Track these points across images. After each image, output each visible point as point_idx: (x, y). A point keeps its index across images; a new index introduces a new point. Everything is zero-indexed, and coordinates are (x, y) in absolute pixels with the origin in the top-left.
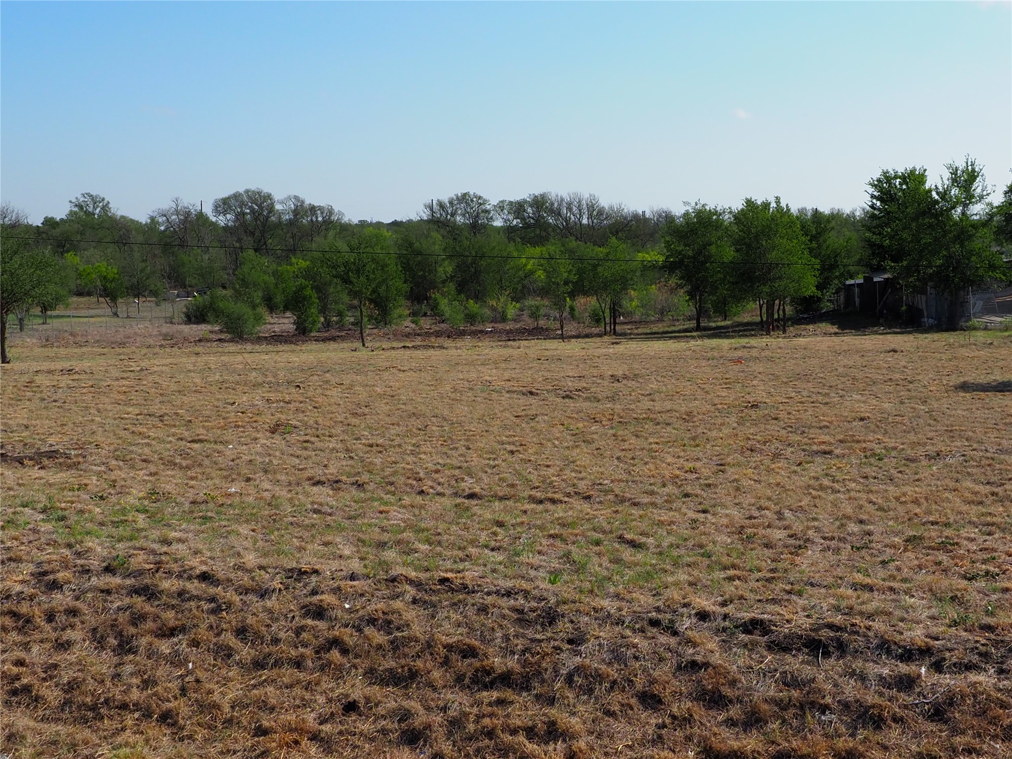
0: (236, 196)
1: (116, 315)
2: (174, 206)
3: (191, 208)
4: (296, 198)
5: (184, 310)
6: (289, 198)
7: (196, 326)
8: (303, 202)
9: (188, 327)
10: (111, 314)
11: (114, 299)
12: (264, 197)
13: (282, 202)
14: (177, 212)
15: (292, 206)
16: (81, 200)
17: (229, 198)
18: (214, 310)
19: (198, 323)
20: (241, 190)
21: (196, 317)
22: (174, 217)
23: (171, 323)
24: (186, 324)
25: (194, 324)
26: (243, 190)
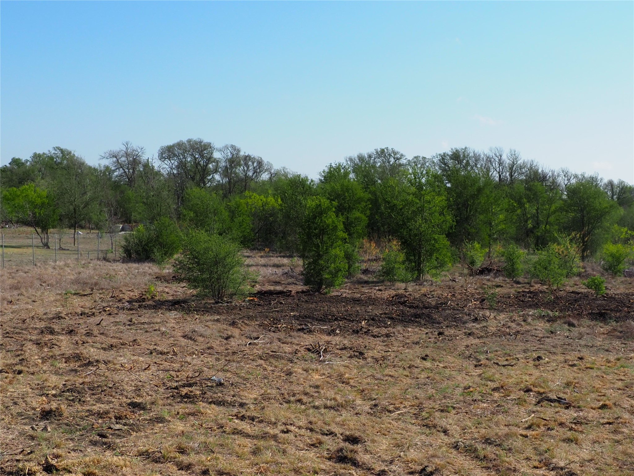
0: (180, 145)
1: (46, 246)
2: (125, 149)
3: (139, 150)
4: (232, 146)
5: (123, 243)
6: (226, 147)
7: (135, 265)
8: (239, 151)
9: (125, 266)
10: (41, 244)
11: (45, 229)
12: (205, 145)
13: (220, 150)
14: (127, 155)
15: (229, 154)
16: (52, 153)
17: (173, 146)
18: (160, 244)
19: (140, 260)
20: (184, 139)
21: (137, 253)
22: (123, 159)
23: (105, 259)
24: (123, 262)
25: (135, 261)
26: (186, 140)
